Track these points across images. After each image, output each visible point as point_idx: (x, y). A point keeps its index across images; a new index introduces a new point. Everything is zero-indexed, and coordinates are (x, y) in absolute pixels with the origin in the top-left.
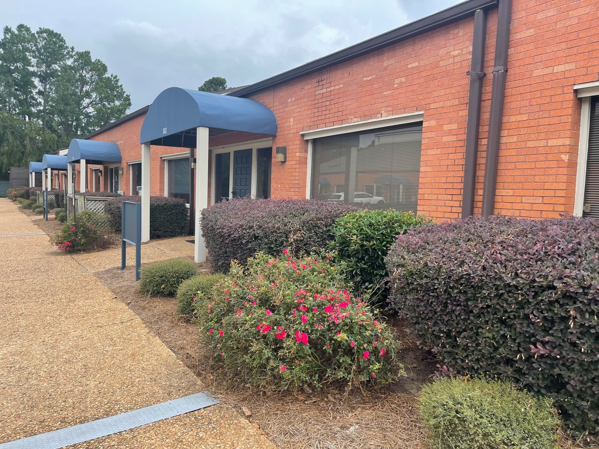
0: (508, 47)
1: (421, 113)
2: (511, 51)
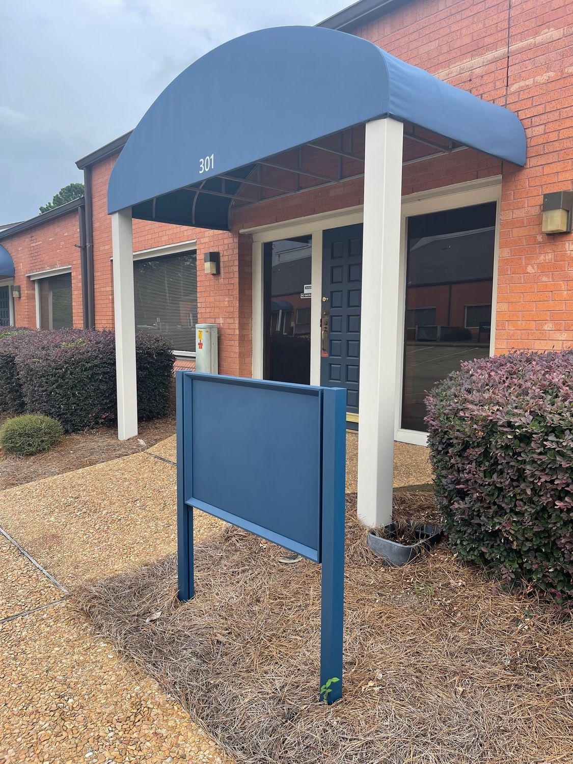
0: (92, 232)
1: (70, 266)
2: (94, 233)
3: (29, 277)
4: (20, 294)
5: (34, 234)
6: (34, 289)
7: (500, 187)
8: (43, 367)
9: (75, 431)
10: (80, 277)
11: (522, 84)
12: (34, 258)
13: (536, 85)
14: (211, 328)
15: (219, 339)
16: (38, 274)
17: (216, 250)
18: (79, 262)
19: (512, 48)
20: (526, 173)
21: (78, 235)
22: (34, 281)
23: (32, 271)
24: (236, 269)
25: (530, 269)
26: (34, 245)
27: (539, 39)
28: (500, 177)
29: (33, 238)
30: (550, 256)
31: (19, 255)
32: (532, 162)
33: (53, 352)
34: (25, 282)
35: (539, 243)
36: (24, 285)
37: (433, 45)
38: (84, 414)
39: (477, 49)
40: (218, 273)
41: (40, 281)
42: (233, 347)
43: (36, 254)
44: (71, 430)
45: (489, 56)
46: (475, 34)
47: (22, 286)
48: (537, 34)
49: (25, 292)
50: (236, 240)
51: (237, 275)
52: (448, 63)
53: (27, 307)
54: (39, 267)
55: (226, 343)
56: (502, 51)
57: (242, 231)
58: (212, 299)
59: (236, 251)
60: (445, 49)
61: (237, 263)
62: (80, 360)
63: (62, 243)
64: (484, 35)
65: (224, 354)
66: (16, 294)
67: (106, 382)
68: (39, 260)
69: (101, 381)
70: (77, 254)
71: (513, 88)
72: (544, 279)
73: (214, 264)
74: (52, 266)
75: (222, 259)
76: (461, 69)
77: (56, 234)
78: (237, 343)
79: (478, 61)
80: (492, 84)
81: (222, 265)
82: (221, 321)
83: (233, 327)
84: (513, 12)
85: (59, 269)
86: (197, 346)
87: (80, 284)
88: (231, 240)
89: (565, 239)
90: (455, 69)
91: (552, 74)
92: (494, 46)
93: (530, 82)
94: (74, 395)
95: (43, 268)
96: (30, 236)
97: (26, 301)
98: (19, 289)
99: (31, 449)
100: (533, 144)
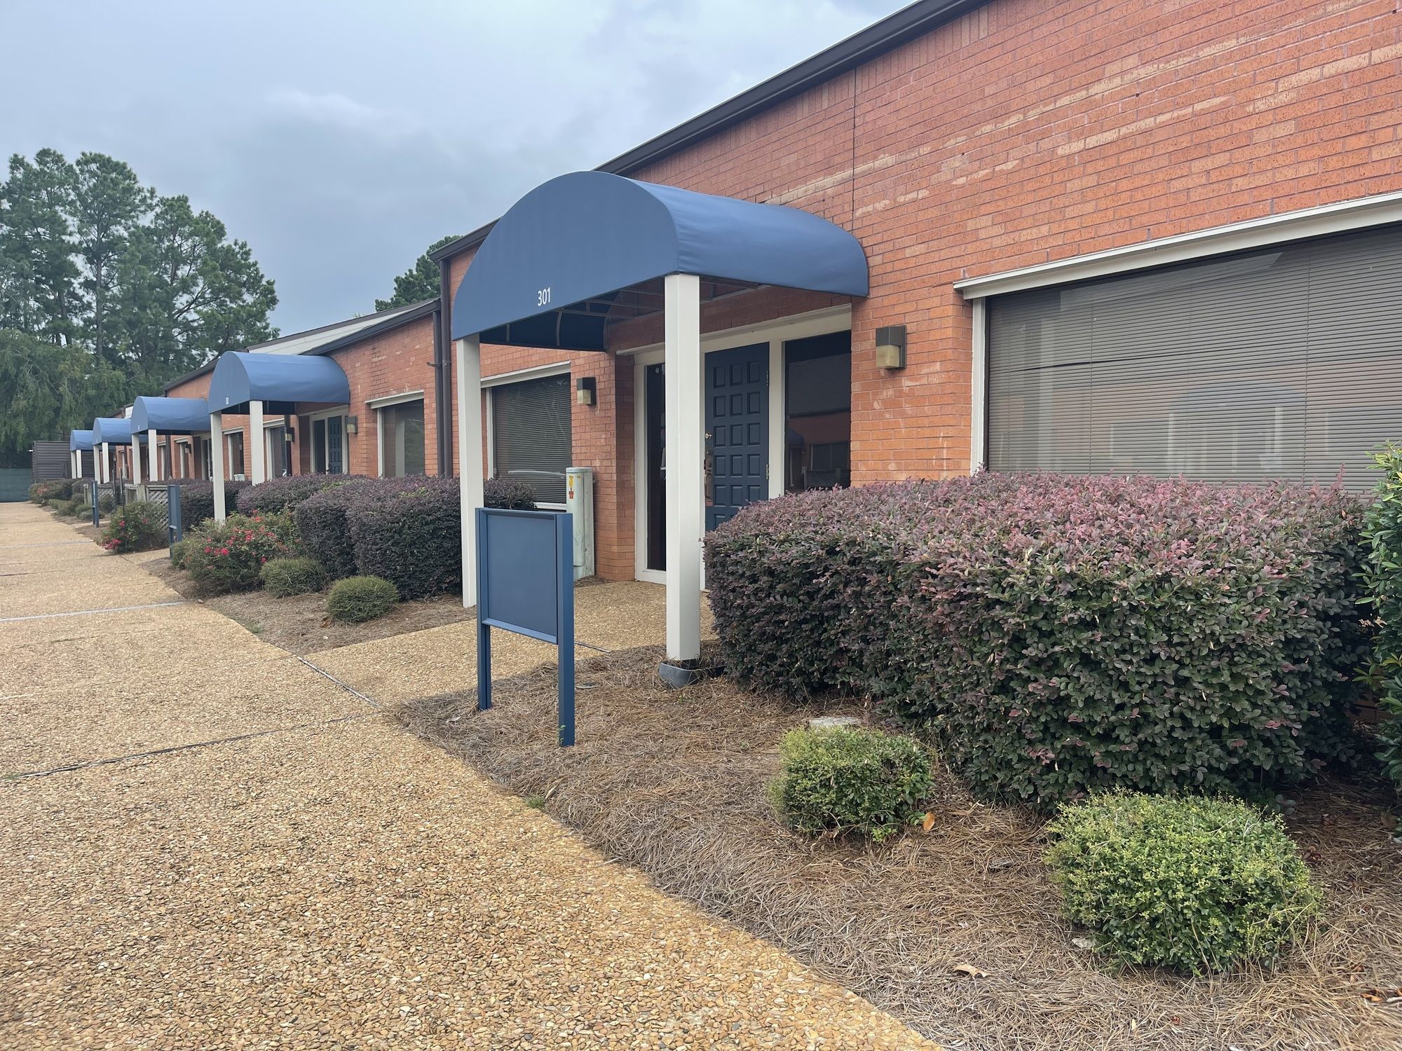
0: (450, 345)
1: (422, 391)
2: (452, 347)
3: (369, 404)
4: (356, 428)
5: (376, 345)
6: (375, 421)
7: (850, 314)
8: (378, 520)
9: (414, 597)
10: (434, 405)
11: (865, 209)
12: (377, 378)
13: (875, 211)
14: (583, 472)
15: (595, 486)
16: (382, 400)
17: (591, 375)
18: (433, 385)
19: (858, 170)
20: (870, 302)
21: (432, 349)
22: (376, 410)
23: (373, 396)
24: (613, 398)
25: (876, 405)
26: (376, 359)
27: (878, 164)
28: (849, 306)
29: (375, 351)
30: (891, 392)
31: (357, 374)
32: (874, 292)
33: (389, 503)
34: (364, 412)
35: (882, 378)
36: (362, 415)
37: (793, 158)
38: (424, 576)
39: (829, 169)
40: (593, 403)
41: (385, 410)
42: (610, 497)
43: (378, 373)
44: (409, 597)
45: (839, 176)
46: (827, 151)
47: (359, 417)
48: (875, 158)
49: (363, 425)
50: (613, 363)
51: (614, 407)
52: (805, 179)
53: (365, 447)
54: (382, 390)
55: (602, 491)
56: (849, 172)
57: (619, 352)
58: (587, 436)
59: (613, 377)
60: (802, 164)
61: (613, 391)
62: (421, 512)
63: (413, 359)
64: (834, 153)
65: (601, 505)
66: (351, 428)
67: (451, 539)
68: (383, 381)
69: (444, 537)
70: (431, 374)
71: (858, 213)
72: (887, 416)
73: (588, 393)
74: (400, 390)
75: (598, 386)
76: (816, 188)
77: (405, 347)
78: (614, 490)
79: (829, 181)
80: (840, 207)
81: (598, 391)
82: (597, 463)
83: (609, 472)
84: (858, 132)
85: (408, 393)
86: (568, 496)
87: (434, 416)
88: (607, 363)
89: (901, 374)
90: (811, 186)
91: (887, 202)
92: (841, 167)
93: (870, 208)
94: (412, 553)
95: (387, 393)
96: (371, 347)
97: (365, 438)
98: (355, 421)
99: (361, 614)
100: (874, 273)
